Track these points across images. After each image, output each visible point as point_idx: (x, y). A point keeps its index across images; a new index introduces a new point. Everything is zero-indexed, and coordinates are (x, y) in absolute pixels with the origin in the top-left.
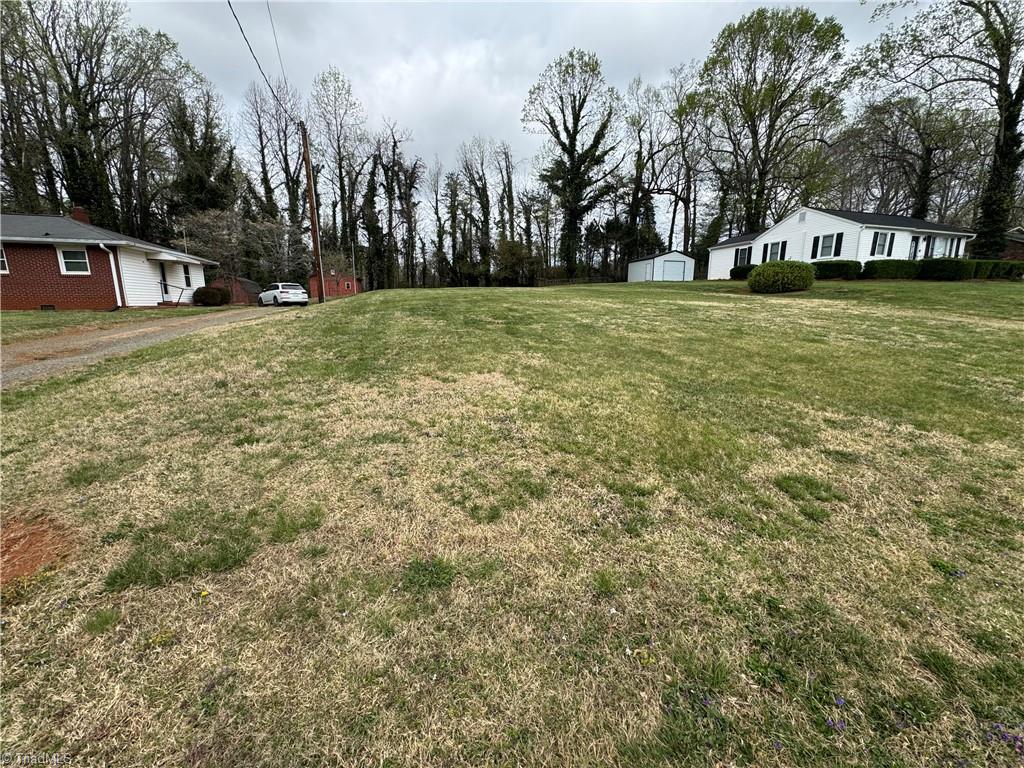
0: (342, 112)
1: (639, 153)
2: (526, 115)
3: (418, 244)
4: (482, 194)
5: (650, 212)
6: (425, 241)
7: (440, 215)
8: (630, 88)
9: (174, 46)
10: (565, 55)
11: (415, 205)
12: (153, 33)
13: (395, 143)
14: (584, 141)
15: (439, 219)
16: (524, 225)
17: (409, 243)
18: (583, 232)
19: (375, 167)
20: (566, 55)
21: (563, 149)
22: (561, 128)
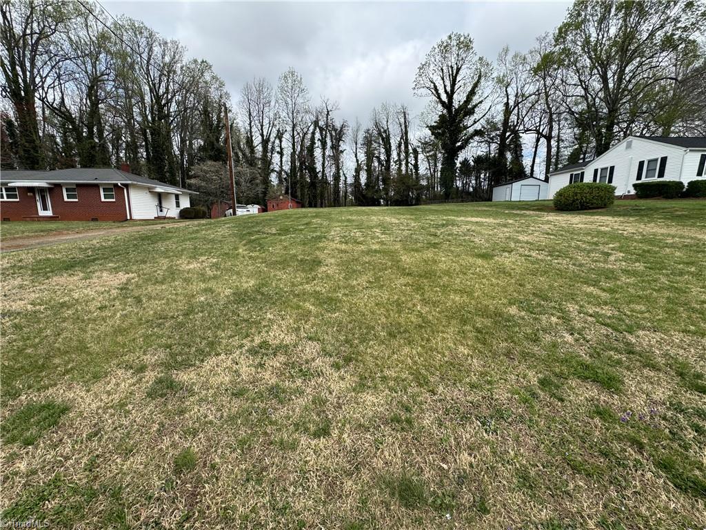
0: (296, 95)
1: (507, 104)
2: (416, 85)
3: (342, 178)
4: (387, 142)
5: (517, 148)
6: (347, 176)
7: (358, 158)
8: (500, 55)
9: (210, 67)
10: (445, 38)
11: (342, 152)
12: (199, 61)
13: (328, 112)
14: (459, 98)
15: (357, 161)
16: (413, 162)
17: (337, 177)
18: (458, 165)
19: (315, 129)
20: (447, 38)
21: (443, 106)
22: (441, 91)
